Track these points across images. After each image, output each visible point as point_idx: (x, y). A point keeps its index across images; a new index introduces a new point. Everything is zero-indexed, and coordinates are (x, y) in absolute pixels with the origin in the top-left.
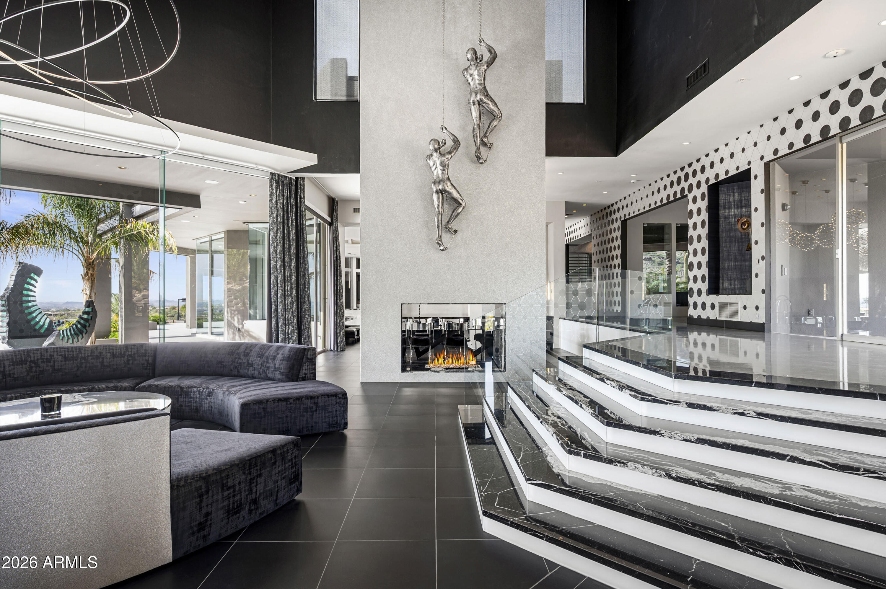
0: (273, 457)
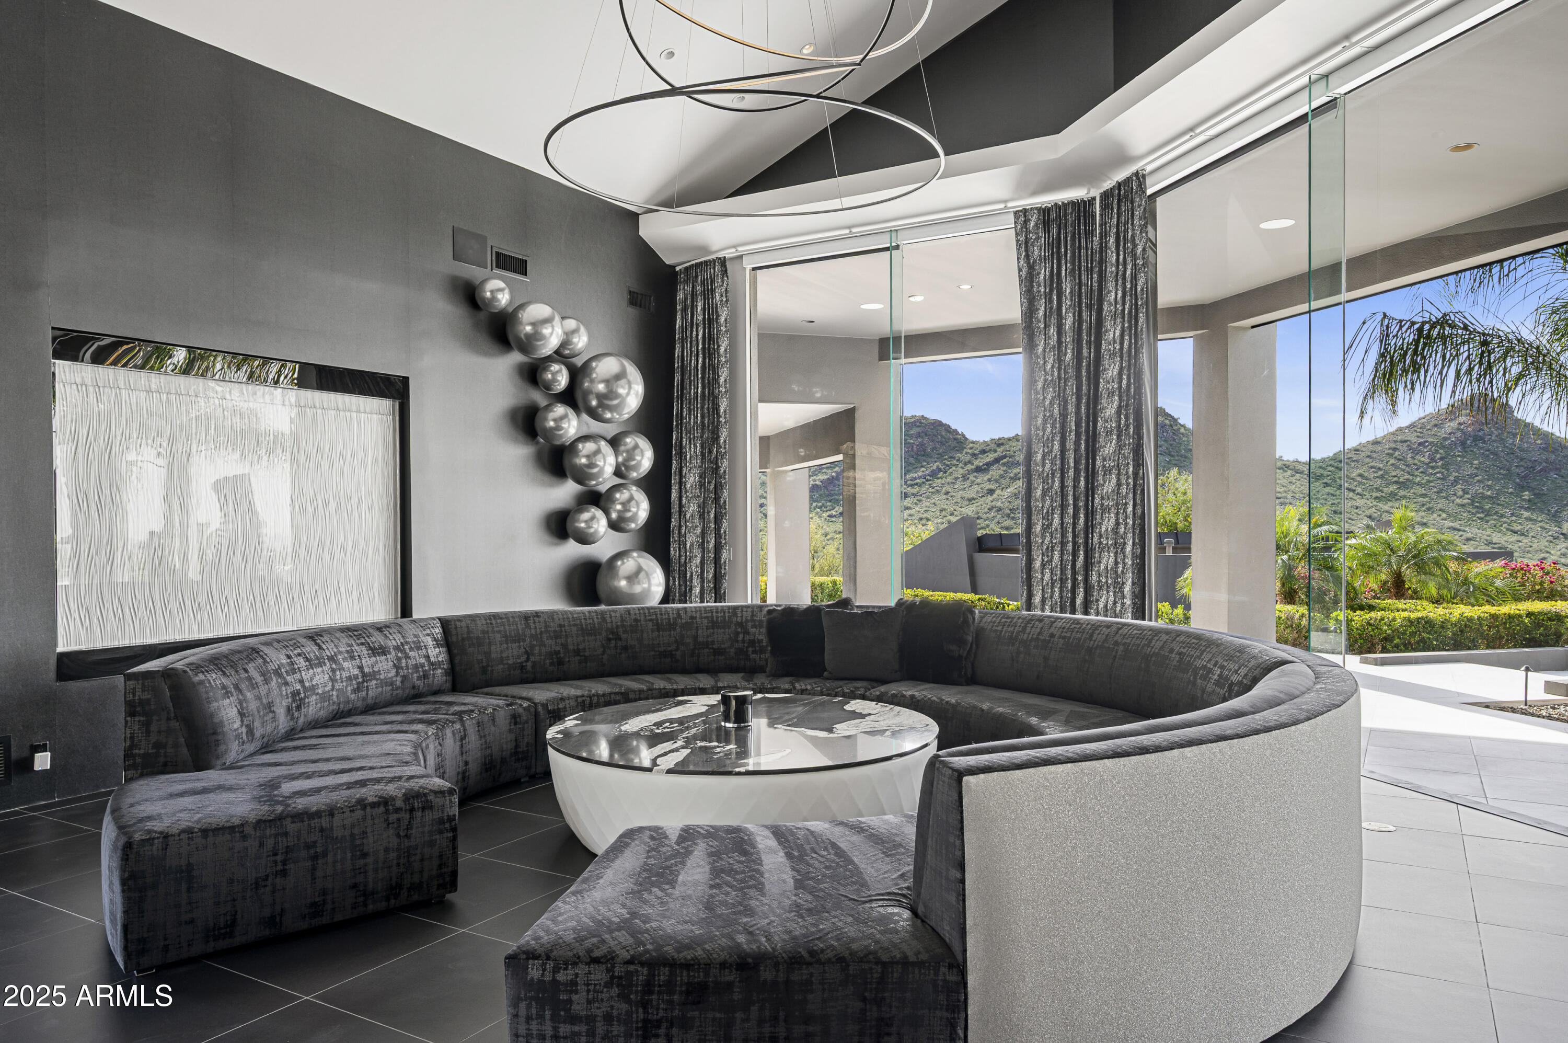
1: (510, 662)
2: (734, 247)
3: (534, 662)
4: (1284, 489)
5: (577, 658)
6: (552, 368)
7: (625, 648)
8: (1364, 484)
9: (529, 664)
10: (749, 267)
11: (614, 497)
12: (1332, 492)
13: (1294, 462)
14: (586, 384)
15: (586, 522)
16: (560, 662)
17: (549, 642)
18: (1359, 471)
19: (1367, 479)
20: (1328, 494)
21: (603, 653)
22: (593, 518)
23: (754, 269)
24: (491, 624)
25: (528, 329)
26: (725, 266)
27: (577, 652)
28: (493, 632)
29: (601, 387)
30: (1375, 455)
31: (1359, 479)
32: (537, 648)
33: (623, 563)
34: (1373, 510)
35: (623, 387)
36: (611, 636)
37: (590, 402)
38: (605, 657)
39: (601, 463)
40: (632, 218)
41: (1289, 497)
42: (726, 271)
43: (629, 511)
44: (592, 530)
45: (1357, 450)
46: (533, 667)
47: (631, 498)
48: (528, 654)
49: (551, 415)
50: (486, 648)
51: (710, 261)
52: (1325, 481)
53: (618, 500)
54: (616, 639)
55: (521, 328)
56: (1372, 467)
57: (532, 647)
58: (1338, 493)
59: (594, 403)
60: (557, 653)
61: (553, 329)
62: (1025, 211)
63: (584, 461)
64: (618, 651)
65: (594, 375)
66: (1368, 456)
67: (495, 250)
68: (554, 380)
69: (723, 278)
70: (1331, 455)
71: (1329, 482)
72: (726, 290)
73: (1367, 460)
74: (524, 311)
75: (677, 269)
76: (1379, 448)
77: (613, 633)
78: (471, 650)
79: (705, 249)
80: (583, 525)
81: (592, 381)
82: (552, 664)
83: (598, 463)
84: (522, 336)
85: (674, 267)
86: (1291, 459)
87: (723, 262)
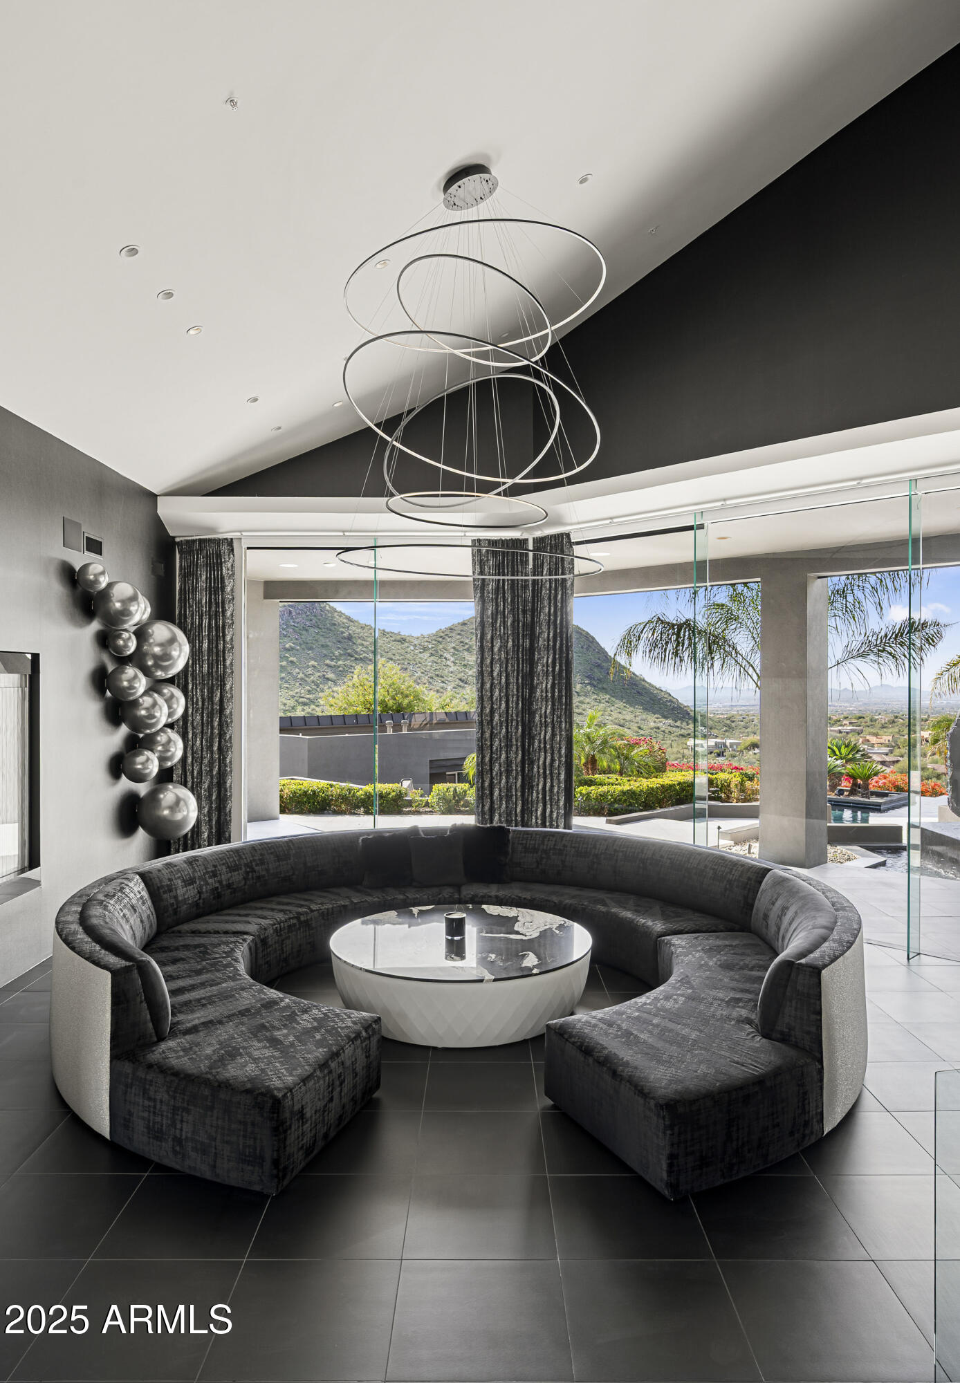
0: (210, 1097)
1: (190, 902)
2: (240, 531)
3: (203, 899)
4: (402, 657)
5: (230, 891)
6: (124, 636)
7: (259, 878)
8: (456, 655)
9: (201, 901)
10: (244, 546)
11: (156, 740)
12: (435, 660)
13: (408, 636)
14: (145, 648)
15: (142, 764)
16: (219, 896)
17: (210, 881)
18: (453, 645)
19: (458, 651)
20: (433, 662)
21: (245, 885)
22: (148, 759)
23: (248, 548)
24: (172, 872)
25: (118, 605)
26: (232, 546)
27: (229, 886)
28: (176, 879)
29: (157, 650)
30: (463, 633)
31: (452, 650)
32: (204, 887)
33: (165, 796)
34: (463, 674)
35: (175, 650)
36: (248, 870)
37: (146, 661)
38: (246, 887)
39: (157, 714)
40: (153, 497)
41: (406, 663)
42: (233, 550)
43: (169, 751)
44: (147, 771)
45: (451, 629)
46: (203, 903)
47: (170, 741)
48: (200, 893)
49: (124, 677)
50: (173, 893)
51: (215, 539)
52: (431, 651)
53: (158, 742)
54: (252, 872)
55: (111, 604)
56: (461, 642)
57: (201, 887)
58: (439, 661)
59: (150, 663)
60: (217, 888)
61: (139, 606)
62: (479, 540)
63: (143, 712)
64: (254, 881)
65: (151, 641)
66: (459, 634)
67: (86, 535)
68: (126, 646)
69: (229, 555)
70: (434, 632)
71: (433, 652)
72: (232, 565)
73: (458, 637)
74: (112, 589)
75: (177, 540)
76: (465, 628)
77: (248, 866)
78: (165, 896)
79: (213, 530)
80: (139, 767)
81: (150, 645)
82: (214, 898)
83: (156, 714)
84: (112, 612)
85: (174, 537)
86: (407, 635)
87: (230, 543)
